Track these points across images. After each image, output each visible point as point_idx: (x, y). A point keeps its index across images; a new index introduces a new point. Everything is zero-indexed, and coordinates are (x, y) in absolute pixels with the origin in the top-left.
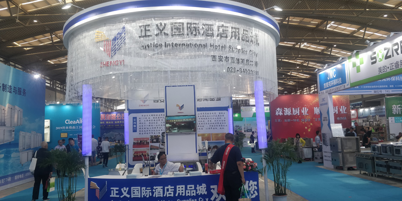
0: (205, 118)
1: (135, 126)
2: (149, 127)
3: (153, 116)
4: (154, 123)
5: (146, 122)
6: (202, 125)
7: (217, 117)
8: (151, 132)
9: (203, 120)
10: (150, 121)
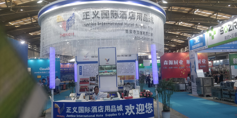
0: (122, 66)
1: (80, 71)
2: (89, 72)
3: (91, 66)
4: (92, 70)
5: (87, 69)
6: (120, 71)
7: (129, 66)
8: (90, 75)
9: (120, 68)
10: (89, 68)
